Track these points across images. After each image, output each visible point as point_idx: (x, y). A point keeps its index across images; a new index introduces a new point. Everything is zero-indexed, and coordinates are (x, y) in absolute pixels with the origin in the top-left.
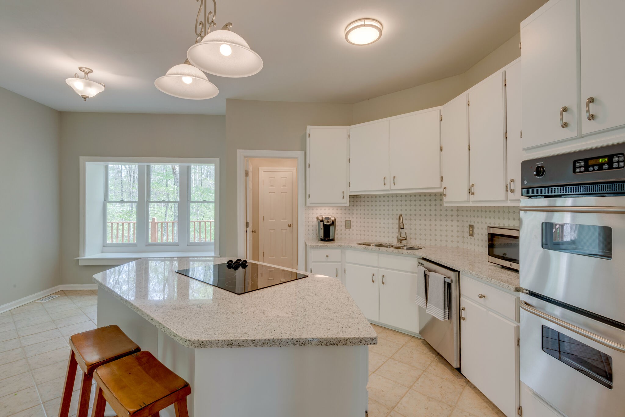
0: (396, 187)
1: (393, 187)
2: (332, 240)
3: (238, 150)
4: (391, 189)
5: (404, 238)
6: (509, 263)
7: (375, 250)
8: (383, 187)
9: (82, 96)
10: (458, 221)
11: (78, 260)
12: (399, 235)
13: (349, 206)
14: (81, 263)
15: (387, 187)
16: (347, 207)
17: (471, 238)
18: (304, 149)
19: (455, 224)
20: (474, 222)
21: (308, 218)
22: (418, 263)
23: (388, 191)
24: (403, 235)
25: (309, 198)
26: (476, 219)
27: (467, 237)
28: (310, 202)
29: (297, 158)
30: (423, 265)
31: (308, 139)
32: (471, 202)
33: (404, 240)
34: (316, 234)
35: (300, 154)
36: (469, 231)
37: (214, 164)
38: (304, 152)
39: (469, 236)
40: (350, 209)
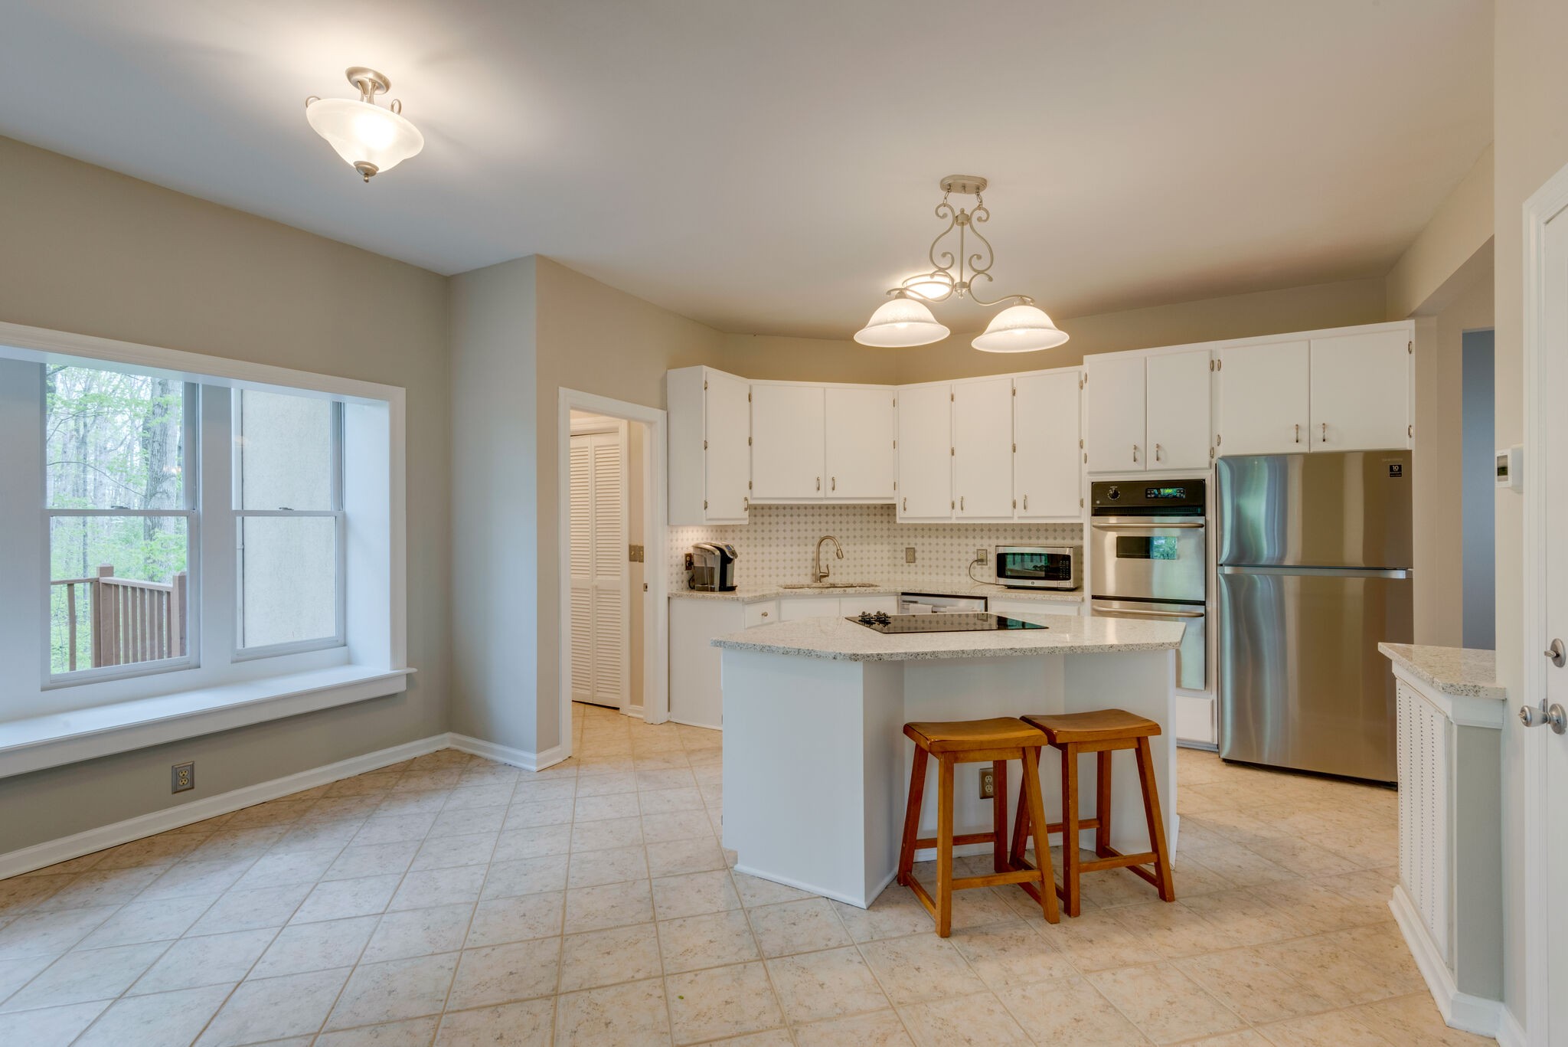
0: (836, 494)
1: (830, 494)
3: (561, 389)
4: (828, 496)
5: (826, 574)
6: (1031, 581)
7: (837, 594)
8: (814, 494)
9: (358, 163)
10: (889, 543)
12: (817, 570)
13: (749, 523)
15: (821, 494)
16: (743, 525)
17: (909, 566)
18: (664, 406)
19: (886, 547)
20: (916, 544)
21: (672, 549)
22: (900, 601)
23: (821, 499)
24: (824, 569)
25: (706, 508)
26: (919, 540)
27: (902, 565)
28: (708, 518)
29: (650, 424)
30: (916, 602)
31: (704, 391)
32: (955, 518)
33: (825, 576)
34: (682, 582)
35: (658, 415)
36: (904, 556)
37: (388, 403)
38: (666, 412)
39: (907, 562)
40: (748, 531)
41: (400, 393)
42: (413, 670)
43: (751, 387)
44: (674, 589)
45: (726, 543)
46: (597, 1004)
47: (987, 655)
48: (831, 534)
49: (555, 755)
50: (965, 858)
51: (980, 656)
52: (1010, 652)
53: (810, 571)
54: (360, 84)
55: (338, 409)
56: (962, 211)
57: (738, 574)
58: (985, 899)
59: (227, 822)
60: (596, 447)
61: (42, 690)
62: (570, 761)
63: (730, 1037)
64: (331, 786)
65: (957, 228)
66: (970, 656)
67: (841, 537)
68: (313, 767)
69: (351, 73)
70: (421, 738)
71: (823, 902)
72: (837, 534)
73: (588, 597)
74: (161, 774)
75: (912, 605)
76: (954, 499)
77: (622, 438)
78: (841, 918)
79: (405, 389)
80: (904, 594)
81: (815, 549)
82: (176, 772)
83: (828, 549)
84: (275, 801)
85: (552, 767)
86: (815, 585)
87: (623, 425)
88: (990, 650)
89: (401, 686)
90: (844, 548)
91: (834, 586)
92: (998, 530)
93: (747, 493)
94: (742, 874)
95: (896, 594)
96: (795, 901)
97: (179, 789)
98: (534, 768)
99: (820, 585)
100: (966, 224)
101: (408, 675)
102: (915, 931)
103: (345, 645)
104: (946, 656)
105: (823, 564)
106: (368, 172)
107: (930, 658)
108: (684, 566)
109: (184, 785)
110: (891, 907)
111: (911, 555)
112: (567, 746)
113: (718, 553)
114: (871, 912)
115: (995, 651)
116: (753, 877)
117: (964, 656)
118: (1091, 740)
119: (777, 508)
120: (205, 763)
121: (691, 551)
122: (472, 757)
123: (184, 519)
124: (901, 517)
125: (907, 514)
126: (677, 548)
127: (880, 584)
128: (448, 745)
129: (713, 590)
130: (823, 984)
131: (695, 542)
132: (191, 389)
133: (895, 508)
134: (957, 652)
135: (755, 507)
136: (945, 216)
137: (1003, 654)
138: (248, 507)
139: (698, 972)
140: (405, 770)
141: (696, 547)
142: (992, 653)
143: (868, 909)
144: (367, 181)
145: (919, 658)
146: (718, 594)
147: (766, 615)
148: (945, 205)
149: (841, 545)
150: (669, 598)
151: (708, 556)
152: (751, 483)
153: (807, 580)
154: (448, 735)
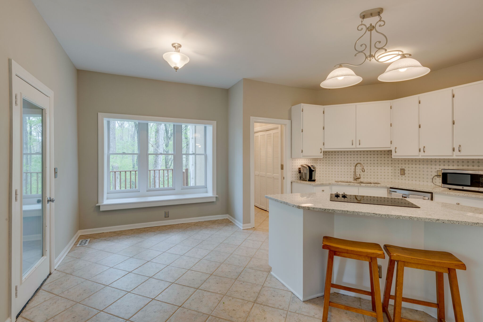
0: (360, 146)
1: (358, 146)
2: (314, 181)
3: (251, 117)
5: (359, 178)
7: (357, 186)
8: (351, 146)
9: (174, 67)
10: (392, 167)
11: (99, 206)
12: (355, 176)
13: (323, 158)
14: (102, 209)
15: (354, 146)
16: (321, 158)
17: (402, 176)
18: (290, 118)
19: (390, 168)
20: (405, 167)
21: (293, 166)
22: (389, 191)
23: (354, 148)
24: (358, 176)
25: (302, 152)
26: (407, 166)
27: (399, 176)
28: (303, 156)
29: (285, 125)
30: (396, 192)
31: (302, 112)
32: (421, 156)
33: (358, 179)
34: (297, 177)
35: (288, 122)
36: (400, 172)
37: (212, 125)
38: (291, 121)
39: (401, 175)
40: (323, 160)
41: (215, 122)
42: (217, 196)
43: (324, 108)
44: (294, 179)
45: (312, 165)
46: (204, 295)
47: (360, 214)
48: (359, 162)
49: (249, 226)
50: (363, 299)
51: (356, 214)
52: (373, 215)
53: (352, 176)
54: (175, 47)
55: (205, 128)
56: (371, 25)
57: (317, 175)
58: (356, 317)
59: (174, 226)
60: (274, 133)
61: (147, 191)
62: (253, 228)
63: (226, 320)
64: (197, 223)
65: (368, 33)
66: (351, 213)
67: (364, 163)
68: (193, 217)
69: (172, 45)
70: (220, 215)
71: (290, 293)
72: (362, 162)
73: (265, 180)
74: (162, 213)
75: (393, 193)
76: (420, 148)
77: (279, 130)
78: (291, 301)
79: (216, 121)
80: (391, 188)
81: (354, 168)
82: (165, 213)
83: (359, 168)
84: (185, 224)
85: (247, 229)
86: (354, 182)
87: (279, 126)
88: (362, 212)
89: (214, 200)
90: (365, 168)
91: (362, 183)
92: (444, 162)
93: (322, 147)
94: (272, 275)
95: (388, 188)
96: (281, 290)
97: (166, 217)
98: (242, 228)
99: (356, 182)
100: (373, 30)
101: (216, 197)
102: (314, 316)
103: (206, 188)
104: (339, 212)
105: (358, 174)
106: (176, 69)
107: (331, 212)
108: (298, 172)
109: (167, 216)
110: (313, 304)
111: (403, 172)
112: (252, 224)
113: (308, 168)
114: (304, 303)
115: (364, 213)
116: (274, 277)
117: (348, 213)
118: (413, 262)
119: (338, 152)
120: (171, 212)
121: (300, 167)
122: (231, 222)
123: (173, 156)
124: (394, 155)
125: (397, 154)
126: (295, 166)
127: (380, 183)
128: (227, 218)
129: (306, 181)
130: (266, 318)
131: (301, 164)
132: (174, 125)
133: (391, 152)
134: (345, 211)
135: (326, 152)
136: (362, 29)
137: (369, 215)
138: (197, 153)
139: (234, 298)
140: (213, 222)
141: (302, 166)
142: (363, 214)
143: (304, 302)
144: (176, 71)
145: (326, 211)
146: (308, 182)
147: (324, 191)
148: (362, 25)
149: (364, 166)
150: (292, 182)
151: (305, 169)
152: (324, 143)
153: (352, 180)
154: (227, 215)
